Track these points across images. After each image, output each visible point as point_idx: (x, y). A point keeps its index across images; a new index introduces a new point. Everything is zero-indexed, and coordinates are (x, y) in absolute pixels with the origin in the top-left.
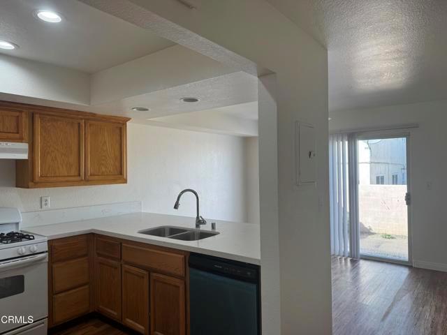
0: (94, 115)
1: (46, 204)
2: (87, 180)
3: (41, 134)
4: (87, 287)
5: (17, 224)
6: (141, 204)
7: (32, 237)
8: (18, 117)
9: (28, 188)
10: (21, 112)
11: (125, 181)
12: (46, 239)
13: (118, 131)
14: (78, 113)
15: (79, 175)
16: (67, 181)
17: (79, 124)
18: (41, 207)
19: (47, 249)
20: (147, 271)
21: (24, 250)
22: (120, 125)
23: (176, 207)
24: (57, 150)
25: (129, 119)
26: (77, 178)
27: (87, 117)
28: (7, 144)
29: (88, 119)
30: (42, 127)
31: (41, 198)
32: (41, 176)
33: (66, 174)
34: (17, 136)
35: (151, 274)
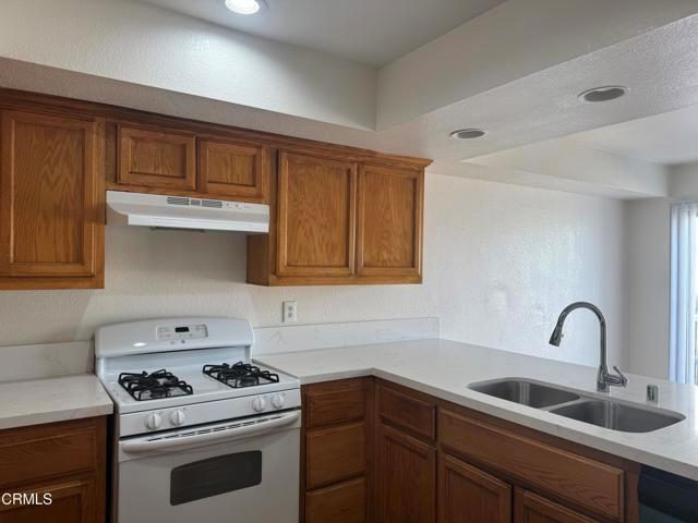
0: (372, 154)
1: (290, 315)
2: (359, 275)
3: (290, 188)
4: (360, 481)
5: (247, 347)
6: (438, 323)
7: (275, 378)
8: (254, 156)
9: (267, 284)
10: (260, 148)
11: (418, 280)
12: (299, 383)
13: (410, 186)
14: (349, 150)
15: (347, 265)
16: (328, 276)
17: (349, 171)
18: (283, 320)
19: (299, 404)
20: (507, 481)
21: (263, 403)
22: (414, 175)
23: (555, 340)
24: (314, 218)
25: (429, 162)
26: (344, 271)
27: (361, 159)
28: (237, 206)
29: (363, 163)
30: (291, 176)
31: (283, 304)
32: (289, 265)
33: (326, 263)
34: (253, 191)
35: (518, 491)
